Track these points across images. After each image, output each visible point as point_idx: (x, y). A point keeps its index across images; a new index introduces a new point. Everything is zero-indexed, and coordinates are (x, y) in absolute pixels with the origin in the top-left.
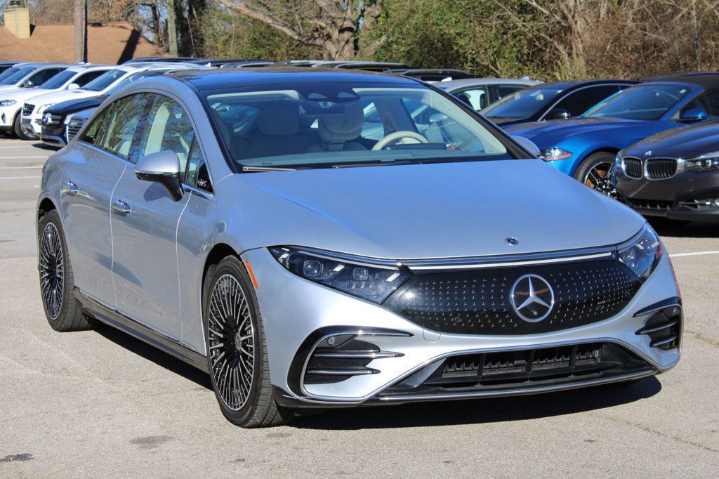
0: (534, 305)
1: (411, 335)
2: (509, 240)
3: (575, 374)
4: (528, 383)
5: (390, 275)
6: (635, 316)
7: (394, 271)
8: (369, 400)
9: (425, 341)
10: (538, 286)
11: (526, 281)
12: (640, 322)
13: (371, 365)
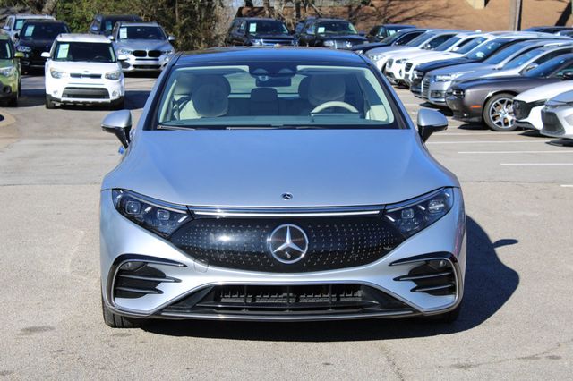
0: (288, 249)
1: (185, 266)
2: (284, 196)
3: (333, 308)
4: (288, 312)
5: (181, 217)
6: (391, 265)
7: (184, 215)
8: (155, 314)
9: (195, 271)
10: (295, 234)
11: (284, 231)
12: (404, 270)
13: (159, 287)
